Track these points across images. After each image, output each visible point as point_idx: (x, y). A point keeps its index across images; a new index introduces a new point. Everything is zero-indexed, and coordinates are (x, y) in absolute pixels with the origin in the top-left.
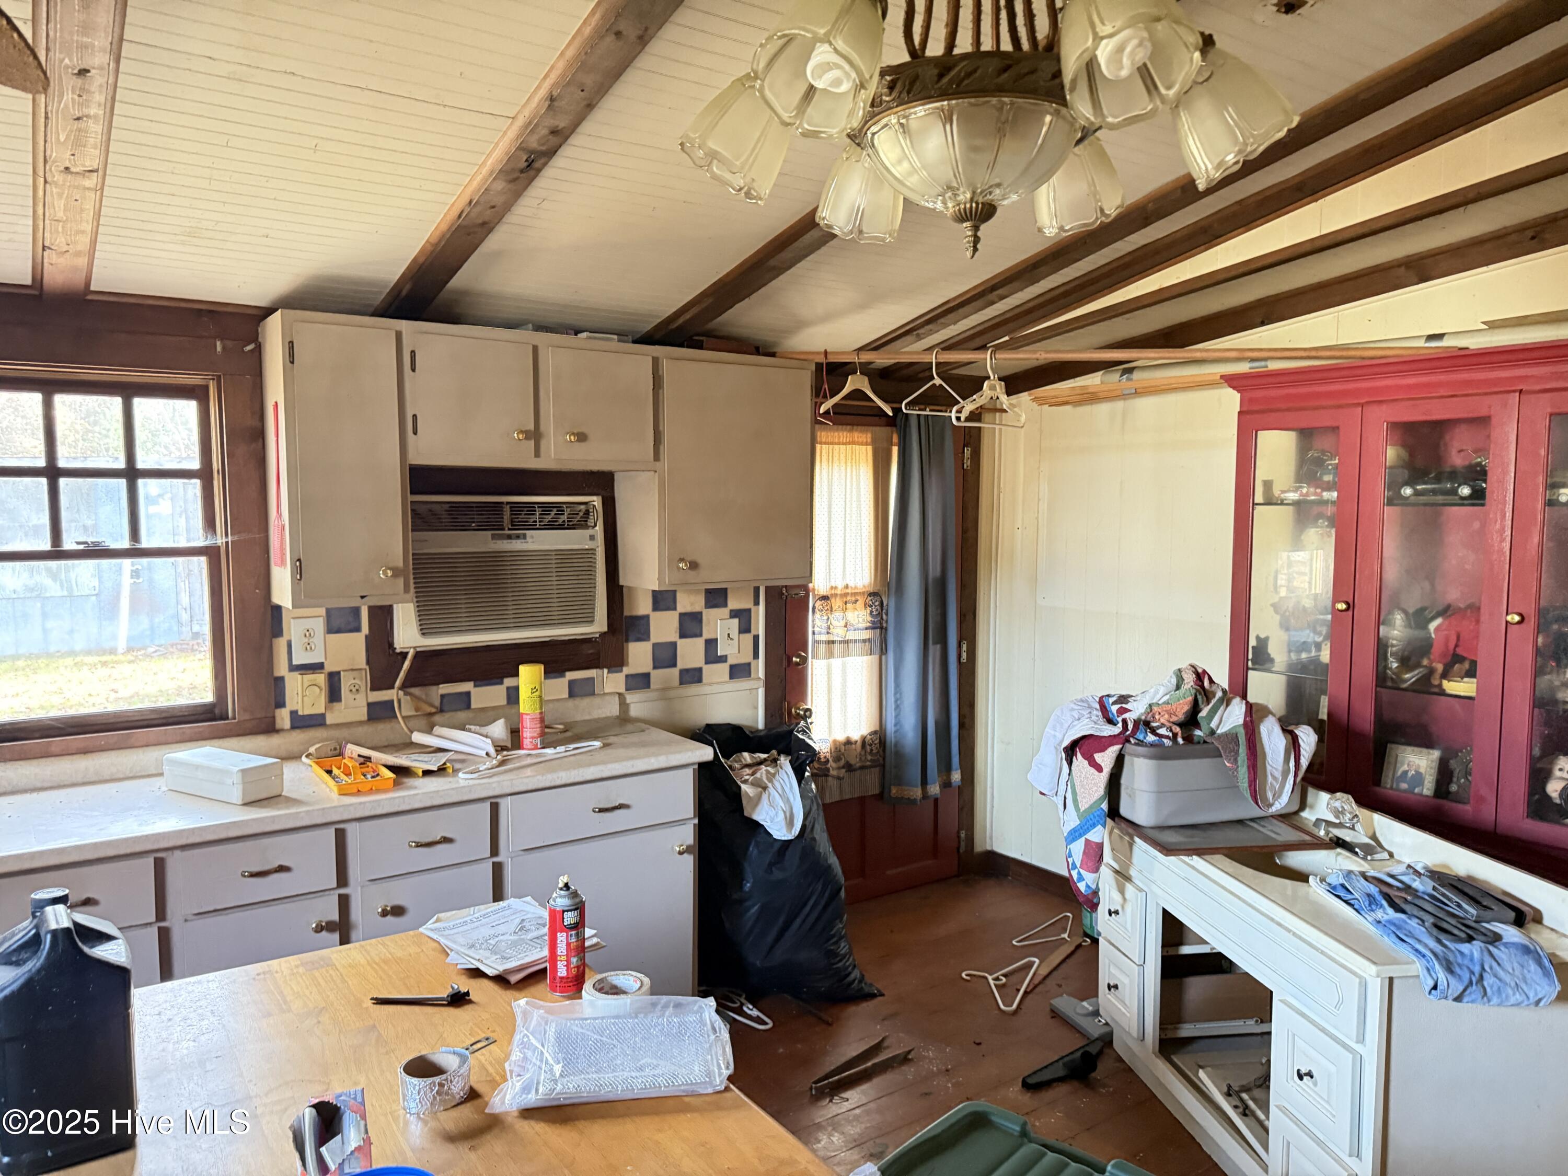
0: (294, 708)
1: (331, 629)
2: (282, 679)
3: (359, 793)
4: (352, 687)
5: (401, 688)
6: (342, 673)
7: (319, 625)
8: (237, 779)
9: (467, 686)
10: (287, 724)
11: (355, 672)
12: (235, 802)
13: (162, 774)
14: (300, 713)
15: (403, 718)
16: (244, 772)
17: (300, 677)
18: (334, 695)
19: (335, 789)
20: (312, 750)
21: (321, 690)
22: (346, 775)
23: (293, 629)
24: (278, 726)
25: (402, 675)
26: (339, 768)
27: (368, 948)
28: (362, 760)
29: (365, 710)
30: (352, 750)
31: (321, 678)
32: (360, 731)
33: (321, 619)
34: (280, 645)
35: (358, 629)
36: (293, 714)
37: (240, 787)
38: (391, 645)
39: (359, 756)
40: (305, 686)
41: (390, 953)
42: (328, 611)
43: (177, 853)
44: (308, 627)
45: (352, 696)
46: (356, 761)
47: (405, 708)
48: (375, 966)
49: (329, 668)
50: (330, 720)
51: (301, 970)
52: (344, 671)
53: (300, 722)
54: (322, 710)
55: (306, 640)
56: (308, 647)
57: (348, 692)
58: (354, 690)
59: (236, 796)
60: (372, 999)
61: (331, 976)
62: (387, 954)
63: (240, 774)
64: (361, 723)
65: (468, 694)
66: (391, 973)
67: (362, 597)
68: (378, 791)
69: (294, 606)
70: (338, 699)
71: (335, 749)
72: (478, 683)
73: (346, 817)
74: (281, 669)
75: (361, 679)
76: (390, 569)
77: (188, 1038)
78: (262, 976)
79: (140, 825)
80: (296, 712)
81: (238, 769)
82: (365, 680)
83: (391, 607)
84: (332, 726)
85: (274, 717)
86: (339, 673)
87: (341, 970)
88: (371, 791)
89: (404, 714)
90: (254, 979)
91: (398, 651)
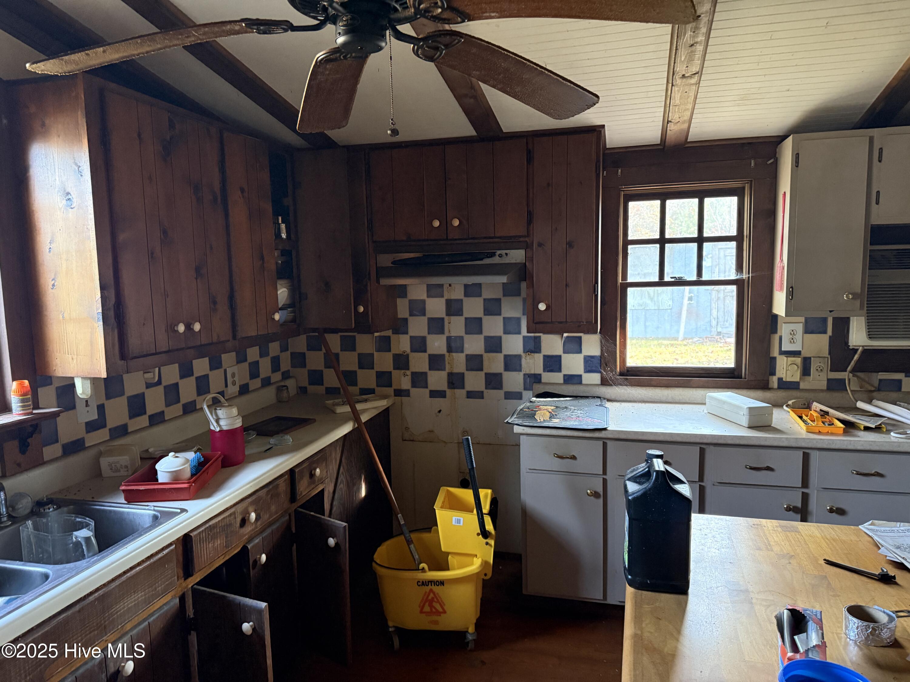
0: (781, 376)
1: (808, 330)
2: (775, 358)
3: (820, 433)
4: (818, 368)
5: (851, 372)
6: (812, 358)
7: (799, 328)
8: (746, 412)
9: (900, 376)
10: (776, 385)
11: (820, 358)
12: (744, 425)
13: (705, 404)
14: (784, 380)
15: (852, 391)
16: (751, 409)
17: (785, 358)
18: (806, 371)
19: (805, 428)
20: (790, 402)
21: (798, 367)
22: (811, 421)
23: (784, 330)
24: (770, 386)
25: (853, 363)
26: (807, 416)
27: (823, 528)
28: (822, 413)
29: (825, 383)
30: (816, 406)
31: (798, 360)
32: (822, 395)
33: (801, 324)
34: (775, 338)
35: (825, 332)
36: (780, 380)
37: (748, 417)
38: (846, 343)
39: (821, 410)
40: (789, 364)
41: (837, 536)
42: (806, 320)
43: (712, 447)
44: (792, 329)
45: (817, 374)
46: (819, 413)
47: (853, 384)
48: (827, 540)
49: (805, 354)
50: (802, 386)
51: (779, 529)
52: (813, 357)
53: (783, 385)
54: (798, 380)
55: (791, 337)
56: (792, 341)
57: (815, 370)
58: (819, 369)
59: (745, 421)
60: (825, 560)
61: (798, 538)
62: (836, 536)
63: (748, 410)
64: (822, 391)
65: (900, 381)
66: (838, 548)
67: (831, 311)
68: (832, 434)
69: (786, 315)
70: (809, 374)
71: (805, 404)
73: (810, 445)
74: (775, 353)
75: (824, 364)
76: (851, 294)
77: (715, 547)
78: (756, 526)
79: (694, 428)
80: (782, 379)
81: (746, 407)
82: (826, 364)
83: (848, 319)
84: (803, 390)
85: (768, 381)
86: (810, 358)
87: (804, 536)
88: (827, 434)
89: (852, 389)
90: (751, 526)
91: (851, 347)
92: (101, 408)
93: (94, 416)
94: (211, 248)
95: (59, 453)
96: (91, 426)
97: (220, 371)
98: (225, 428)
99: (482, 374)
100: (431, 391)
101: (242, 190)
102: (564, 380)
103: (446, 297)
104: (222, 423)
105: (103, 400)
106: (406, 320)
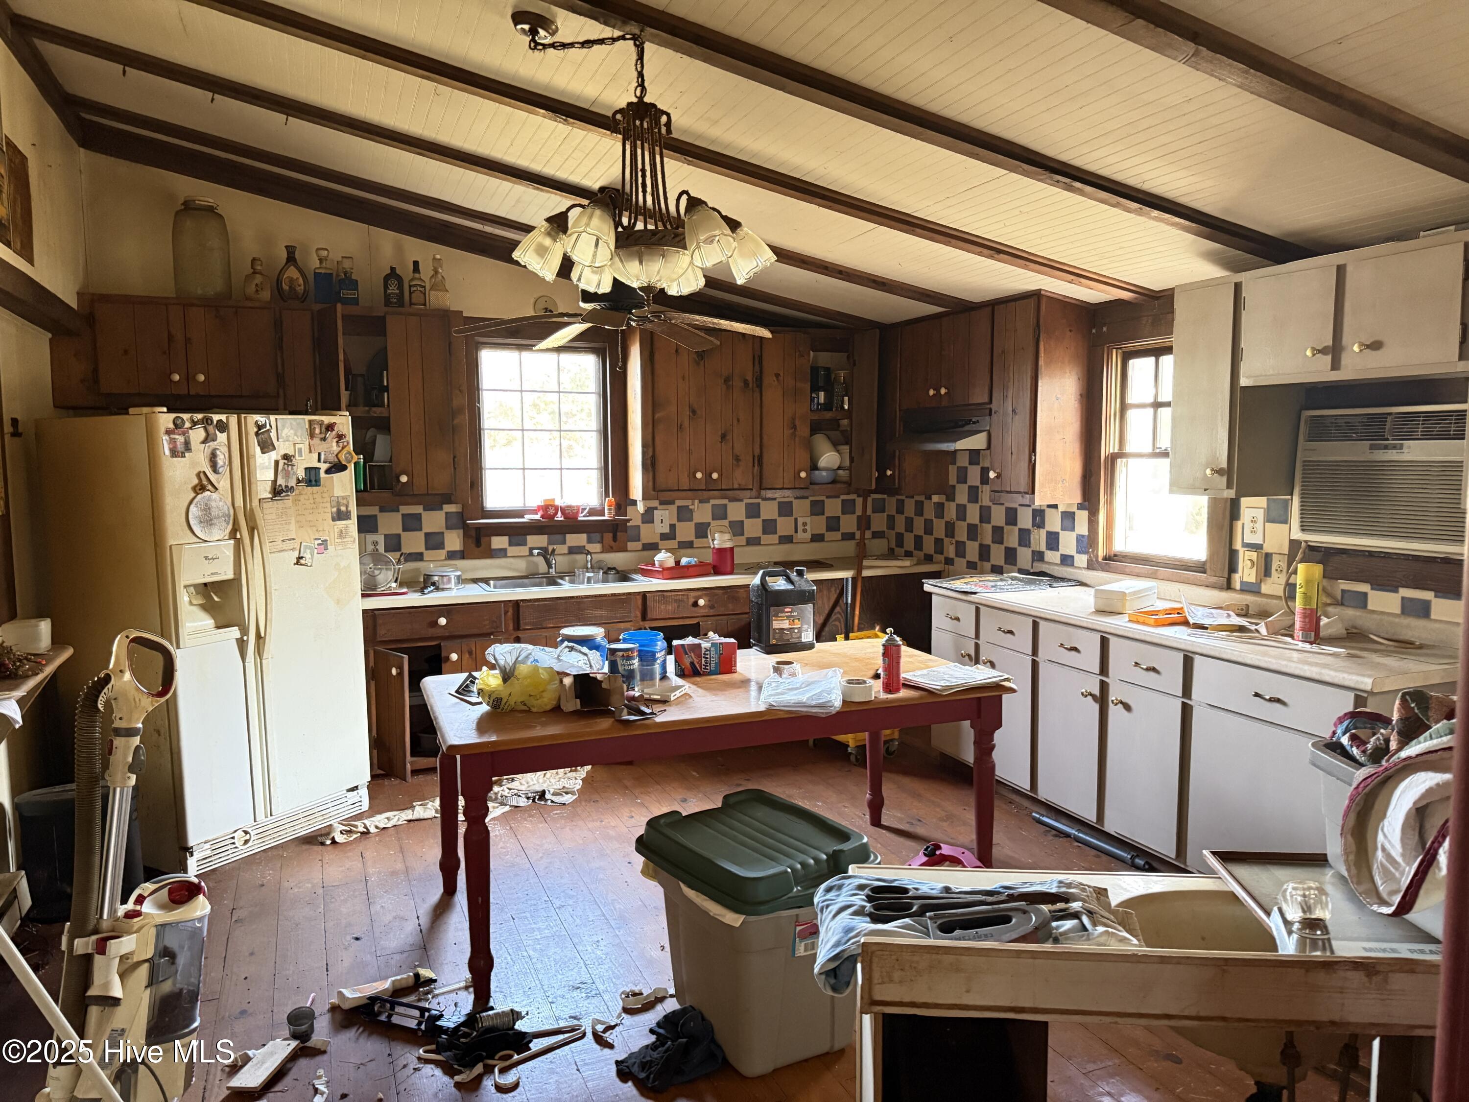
0: (1243, 575)
2: (1237, 552)
4: (1278, 568)
7: (1261, 515)
9: (1364, 588)
10: (1238, 587)
11: (1281, 556)
14: (1246, 580)
17: (1247, 552)
18: (1266, 571)
21: (1253, 564)
23: (1246, 517)
24: (1232, 586)
29: (1283, 588)
31: (1259, 556)
33: (1262, 510)
34: (1237, 527)
35: (1285, 522)
36: (1242, 580)
40: (1245, 559)
42: (1268, 504)
44: (1253, 516)
45: (1277, 575)
49: (1267, 548)
50: (1262, 590)
52: (1273, 553)
53: (1245, 587)
54: (1258, 581)
55: (1253, 526)
56: (1253, 532)
57: (1275, 570)
58: (1279, 570)
65: (1365, 595)
67: (1205, 490)
70: (1270, 576)
72: (1375, 586)
74: (1238, 545)
75: (1284, 563)
80: (1244, 578)
85: (1231, 580)
86: (1271, 554)
92: (673, 527)
93: (667, 530)
94: (738, 420)
95: (640, 547)
96: (664, 537)
97: (791, 520)
98: (717, 546)
99: (1002, 547)
100: (968, 562)
101: (777, 375)
102: (1061, 561)
103: (981, 465)
104: (715, 542)
105: (675, 521)
106: (954, 487)
